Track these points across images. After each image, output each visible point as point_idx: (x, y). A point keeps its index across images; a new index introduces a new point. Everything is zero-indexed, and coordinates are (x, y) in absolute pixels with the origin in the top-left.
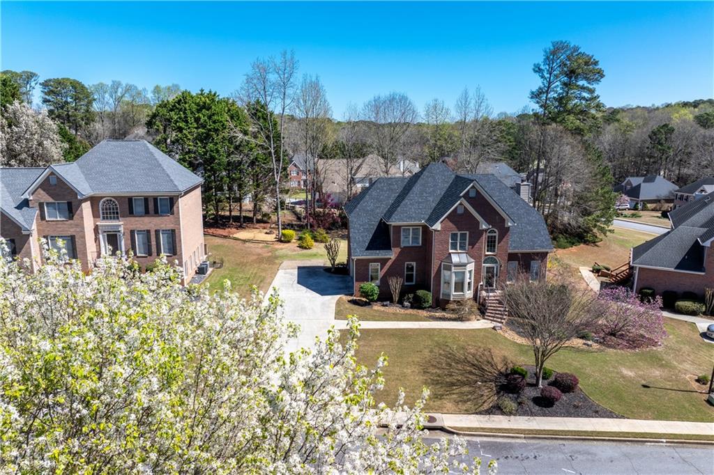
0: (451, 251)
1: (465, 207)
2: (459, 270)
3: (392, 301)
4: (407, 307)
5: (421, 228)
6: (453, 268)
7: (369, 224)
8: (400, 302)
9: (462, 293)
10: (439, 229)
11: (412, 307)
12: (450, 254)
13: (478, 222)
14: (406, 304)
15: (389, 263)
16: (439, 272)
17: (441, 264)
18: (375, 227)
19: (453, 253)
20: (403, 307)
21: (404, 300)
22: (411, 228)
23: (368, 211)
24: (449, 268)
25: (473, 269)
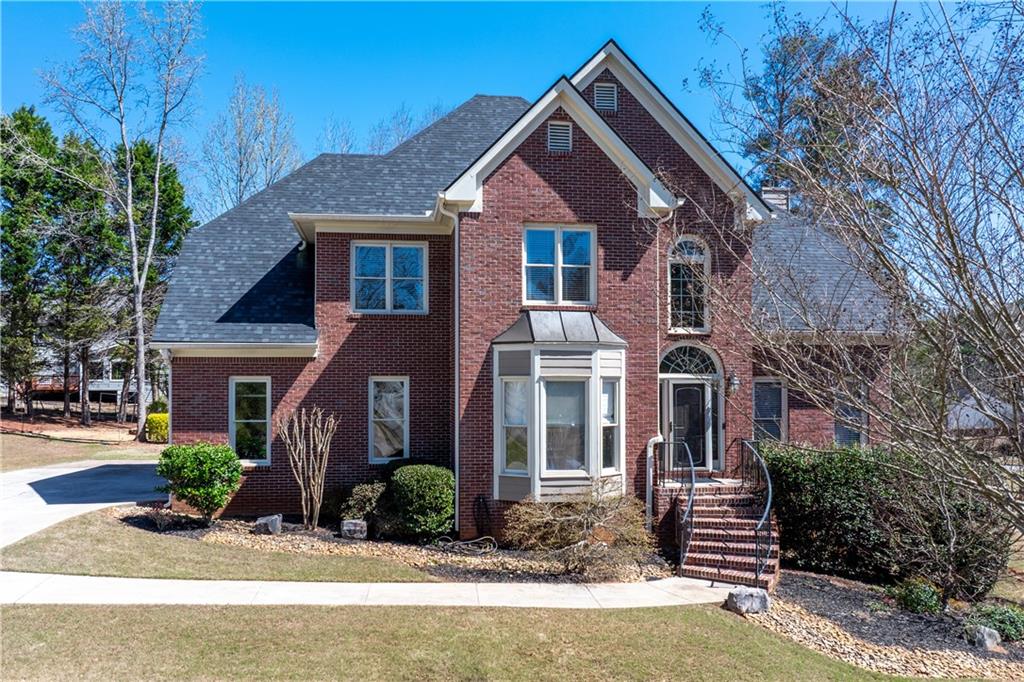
0: (526, 302)
1: (576, 127)
2: (565, 369)
3: (294, 519)
4: (351, 538)
5: (425, 246)
6: (537, 361)
7: (252, 257)
8: (331, 520)
9: (581, 473)
10: (477, 207)
11: (373, 535)
12: (525, 312)
13: (631, 193)
14: (348, 523)
15: (307, 378)
16: (484, 382)
17: (490, 352)
18: (272, 264)
19: (535, 309)
20: (339, 535)
21: (349, 507)
22: (387, 245)
23: (261, 223)
24: (520, 366)
25: (623, 374)
